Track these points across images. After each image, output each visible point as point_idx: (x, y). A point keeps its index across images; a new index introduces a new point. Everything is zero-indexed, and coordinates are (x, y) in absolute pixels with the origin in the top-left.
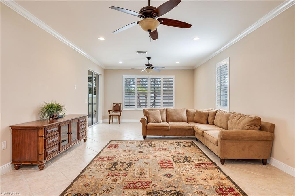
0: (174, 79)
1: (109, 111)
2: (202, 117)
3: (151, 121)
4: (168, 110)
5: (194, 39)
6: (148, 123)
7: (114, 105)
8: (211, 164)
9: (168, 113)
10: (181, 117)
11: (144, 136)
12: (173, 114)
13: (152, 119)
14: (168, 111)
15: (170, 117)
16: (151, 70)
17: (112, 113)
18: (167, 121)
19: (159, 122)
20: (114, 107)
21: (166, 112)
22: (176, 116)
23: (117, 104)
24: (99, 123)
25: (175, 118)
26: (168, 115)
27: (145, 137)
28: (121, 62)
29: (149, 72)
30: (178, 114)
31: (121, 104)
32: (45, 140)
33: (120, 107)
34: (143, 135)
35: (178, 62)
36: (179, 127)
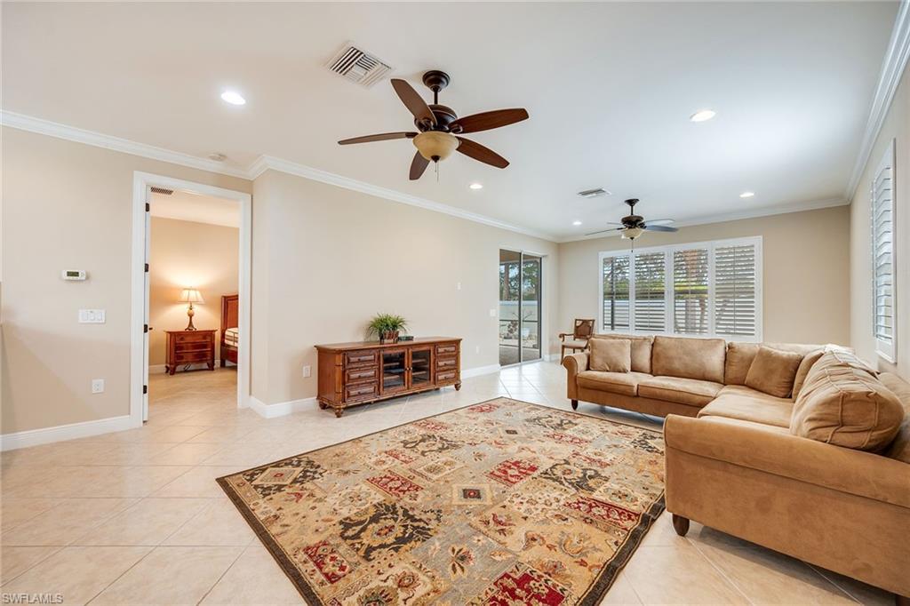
0: (756, 246)
1: (562, 336)
2: (771, 372)
3: (595, 365)
4: (660, 340)
5: (694, 119)
6: (588, 369)
7: (579, 323)
8: (633, 517)
9: (658, 349)
10: (697, 365)
11: (573, 401)
12: (672, 353)
13: (598, 361)
14: (659, 345)
15: (663, 362)
16: (639, 233)
17: (569, 341)
18: (653, 372)
19: (620, 372)
20: (577, 328)
21: (653, 345)
22: (680, 359)
23: (585, 322)
24: (543, 360)
25: (677, 365)
26: (658, 354)
27: (575, 405)
28: (577, 223)
29: (632, 238)
30: (688, 353)
31: (593, 321)
32: (344, 372)
33: (591, 329)
34: (569, 397)
35: (747, 195)
36: (667, 392)
